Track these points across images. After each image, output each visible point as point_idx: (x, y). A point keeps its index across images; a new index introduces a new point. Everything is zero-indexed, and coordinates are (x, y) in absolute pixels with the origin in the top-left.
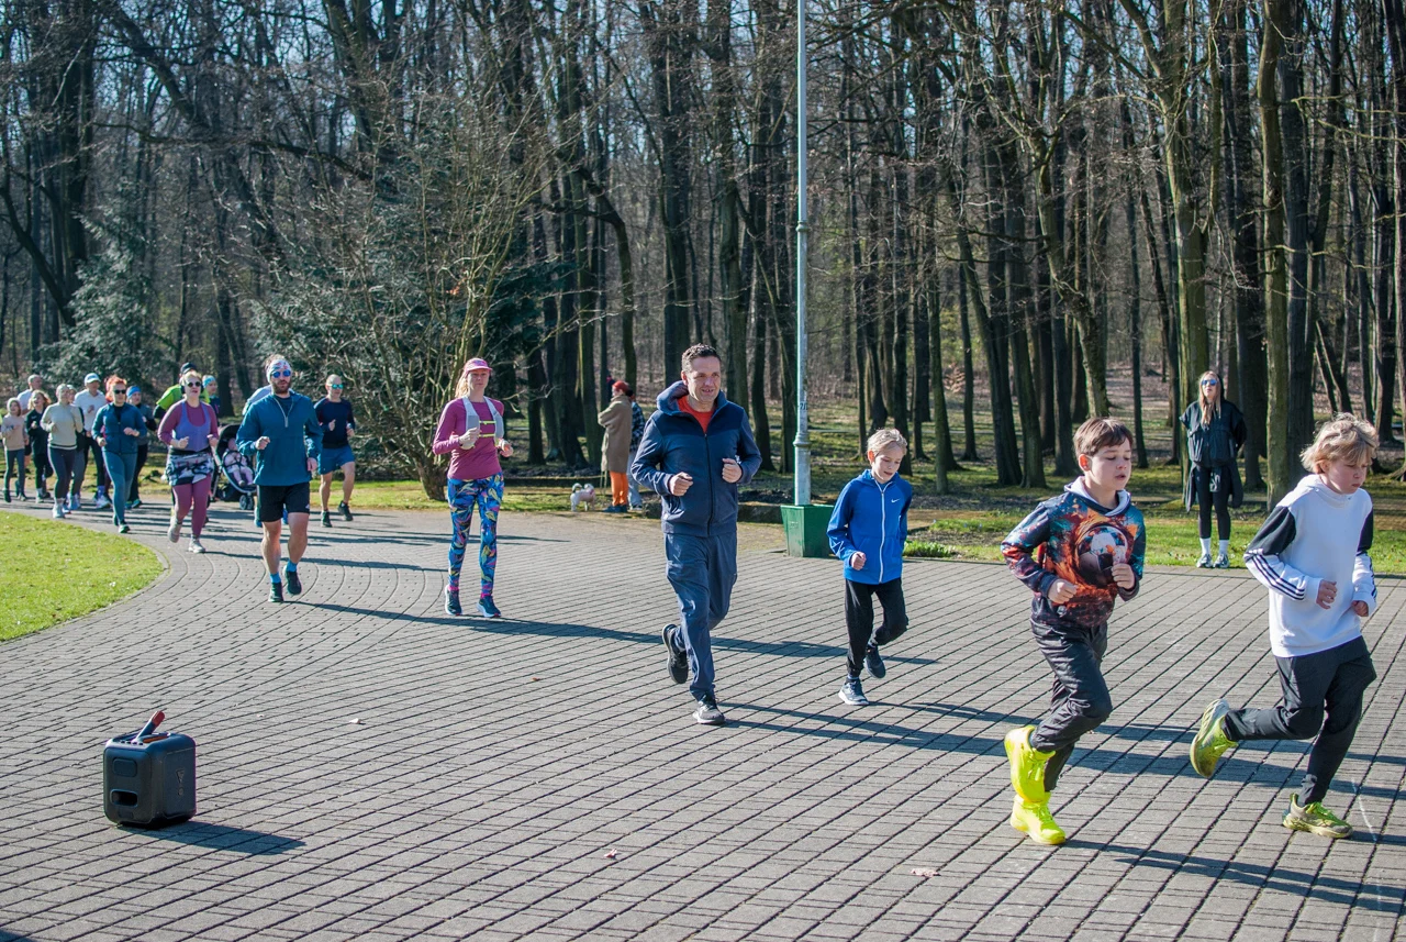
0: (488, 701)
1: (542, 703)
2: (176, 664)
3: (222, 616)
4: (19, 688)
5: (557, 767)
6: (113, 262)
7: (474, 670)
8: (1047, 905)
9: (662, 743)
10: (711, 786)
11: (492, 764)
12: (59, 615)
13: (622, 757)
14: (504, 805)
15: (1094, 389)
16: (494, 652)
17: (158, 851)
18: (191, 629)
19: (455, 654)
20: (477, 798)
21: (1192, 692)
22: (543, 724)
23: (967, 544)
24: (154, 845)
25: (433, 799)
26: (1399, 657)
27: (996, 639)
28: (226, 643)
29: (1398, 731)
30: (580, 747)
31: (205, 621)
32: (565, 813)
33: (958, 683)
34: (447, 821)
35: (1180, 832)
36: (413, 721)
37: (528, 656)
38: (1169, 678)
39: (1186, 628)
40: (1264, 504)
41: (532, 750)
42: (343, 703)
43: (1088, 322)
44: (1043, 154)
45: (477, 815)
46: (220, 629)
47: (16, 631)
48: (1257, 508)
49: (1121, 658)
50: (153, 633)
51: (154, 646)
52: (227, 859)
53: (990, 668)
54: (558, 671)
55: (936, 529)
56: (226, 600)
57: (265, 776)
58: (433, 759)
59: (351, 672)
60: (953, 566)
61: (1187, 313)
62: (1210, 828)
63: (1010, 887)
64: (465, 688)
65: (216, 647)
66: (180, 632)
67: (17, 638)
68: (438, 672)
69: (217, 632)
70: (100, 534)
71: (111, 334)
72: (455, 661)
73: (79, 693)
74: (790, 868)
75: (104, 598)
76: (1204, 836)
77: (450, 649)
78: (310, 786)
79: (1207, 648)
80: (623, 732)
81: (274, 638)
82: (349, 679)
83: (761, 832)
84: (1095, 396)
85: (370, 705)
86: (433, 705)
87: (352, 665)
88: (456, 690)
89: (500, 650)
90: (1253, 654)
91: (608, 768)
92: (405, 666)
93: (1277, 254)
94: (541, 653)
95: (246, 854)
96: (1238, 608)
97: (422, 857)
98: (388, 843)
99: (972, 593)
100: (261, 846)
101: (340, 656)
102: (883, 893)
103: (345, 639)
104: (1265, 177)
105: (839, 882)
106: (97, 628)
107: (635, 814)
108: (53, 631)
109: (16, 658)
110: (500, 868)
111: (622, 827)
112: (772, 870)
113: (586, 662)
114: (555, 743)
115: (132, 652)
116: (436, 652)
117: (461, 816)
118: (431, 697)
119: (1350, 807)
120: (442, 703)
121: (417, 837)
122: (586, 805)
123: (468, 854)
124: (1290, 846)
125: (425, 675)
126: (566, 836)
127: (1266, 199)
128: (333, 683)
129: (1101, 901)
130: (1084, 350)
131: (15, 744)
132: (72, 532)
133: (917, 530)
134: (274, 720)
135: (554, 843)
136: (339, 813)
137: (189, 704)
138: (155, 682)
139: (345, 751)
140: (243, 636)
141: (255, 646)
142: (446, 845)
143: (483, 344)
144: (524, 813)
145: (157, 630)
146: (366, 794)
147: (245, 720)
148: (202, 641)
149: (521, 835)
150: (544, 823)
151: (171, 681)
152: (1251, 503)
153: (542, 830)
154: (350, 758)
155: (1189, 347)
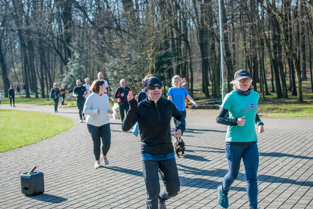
2: (64, 150)
3: (81, 137)
4: (23, 157)
6: (76, 56)
12: (43, 138)
14: (123, 188)
17: (31, 202)
18: (72, 141)
20: (117, 186)
21: (311, 151)
23: (266, 113)
24: (31, 201)
25: (107, 186)
27: (265, 138)
28: (78, 144)
31: (76, 139)
34: (107, 193)
35: (298, 193)
43: (295, 59)
44: (283, 20)
45: (115, 191)
46: (79, 141)
47: (32, 142)
49: (295, 142)
50: (63, 142)
51: (61, 146)
52: (46, 204)
55: (260, 109)
56: (84, 133)
57: (68, 180)
62: (307, 192)
64: (129, 155)
65: (76, 145)
66: (69, 142)
67: (31, 144)
68: (125, 151)
69: (77, 142)
71: (76, 72)
73: (36, 158)
74: (189, 206)
75: (56, 134)
76: (304, 194)
78: (78, 183)
83: (186, 195)
86: (119, 160)
88: (126, 155)
92: (118, 149)
95: (51, 203)
97: (95, 203)
98: (89, 200)
100: (57, 201)
106: (50, 141)
108: (40, 142)
109: (27, 149)
115: (55, 147)
117: (111, 191)
118: (120, 157)
120: (122, 159)
121: (96, 198)
123: (107, 202)
125: (121, 151)
126: (135, 197)
130: (295, 66)
131: (14, 172)
134: (79, 165)
135: (131, 199)
136: (81, 191)
137: (61, 161)
138: (56, 155)
139: (91, 173)
140: (83, 143)
141: (85, 145)
142: (103, 200)
143: (155, 71)
144: (128, 190)
145: (64, 141)
146: (90, 185)
147: (72, 165)
148: (73, 144)
149: (124, 196)
150: (131, 193)
151: (60, 154)
153: (130, 195)
154: (92, 175)
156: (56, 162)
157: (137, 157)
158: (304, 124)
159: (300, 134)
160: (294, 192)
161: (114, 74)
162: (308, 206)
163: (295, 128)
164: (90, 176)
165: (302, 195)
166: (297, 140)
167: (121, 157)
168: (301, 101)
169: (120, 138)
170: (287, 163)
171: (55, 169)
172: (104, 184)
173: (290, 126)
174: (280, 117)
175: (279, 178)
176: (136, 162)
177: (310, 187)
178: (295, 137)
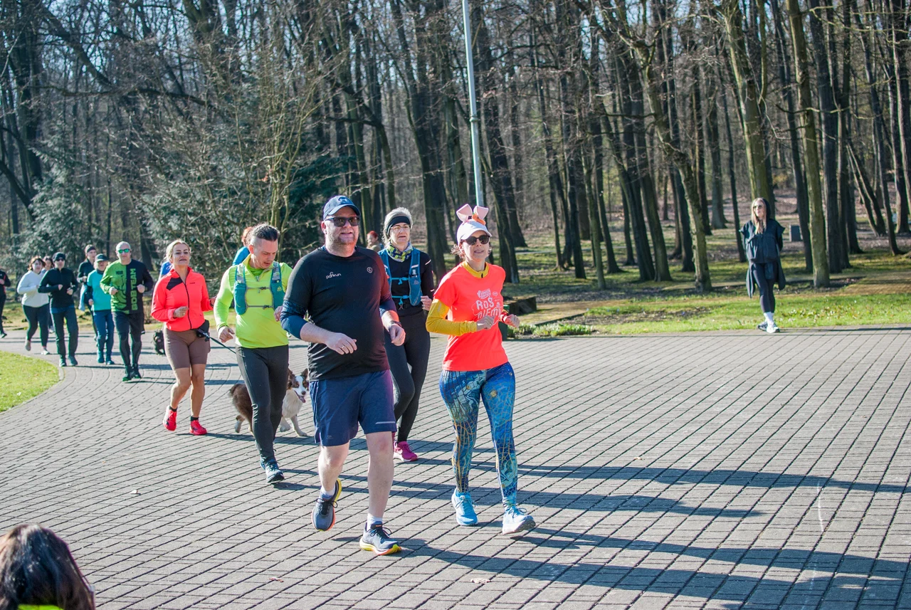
0: (231, 462)
2: (31, 450)
3: (81, 412)
5: (255, 511)
6: (56, 177)
8: (562, 602)
11: (212, 511)
13: (305, 500)
14: (205, 543)
15: (693, 213)
18: (55, 423)
20: (187, 539)
21: (723, 422)
23: (607, 323)
25: (158, 542)
26: (875, 386)
27: (600, 391)
28: (73, 432)
29: (861, 443)
31: (66, 417)
32: (244, 547)
33: (561, 427)
34: (159, 559)
36: (172, 481)
38: (711, 413)
39: (732, 375)
40: (812, 282)
41: (244, 498)
42: (130, 471)
43: (686, 168)
44: (647, 59)
45: (181, 552)
46: (74, 421)
48: (808, 284)
49: (681, 399)
50: (27, 428)
51: (23, 438)
53: (588, 413)
55: (588, 315)
56: (88, 399)
58: (173, 510)
59: (147, 447)
60: (588, 340)
61: (753, 158)
62: (704, 530)
63: (541, 588)
64: (219, 454)
66: (46, 425)
69: (70, 424)
70: (29, 359)
71: (58, 224)
74: (387, 582)
75: (5, 405)
76: (698, 536)
77: (222, 425)
79: (744, 388)
81: (106, 426)
82: (143, 453)
84: (694, 218)
85: (147, 471)
86: (192, 468)
87: (153, 441)
91: (292, 508)
93: (808, 114)
96: (774, 357)
97: (128, 588)
98: (109, 580)
99: (595, 359)
101: (146, 436)
102: (447, 598)
103: (154, 423)
104: (796, 63)
105: (419, 591)
107: (295, 544)
110: (179, 594)
111: (281, 555)
112: (372, 584)
114: (263, 492)
115: (6, 443)
117: (170, 554)
118: (192, 462)
119: (811, 505)
120: (198, 466)
121: (130, 575)
122: (262, 539)
123: (161, 585)
124: (758, 540)
125: (197, 446)
126: (236, 565)
127: (798, 77)
128: (131, 456)
129: (606, 594)
130: (685, 187)
132: (11, 359)
133: (575, 316)
134: (77, 488)
135: (227, 572)
136: (88, 557)
137: (25, 479)
138: (10, 464)
139: (114, 508)
140: (86, 426)
141: (91, 432)
142: (150, 578)
143: (287, 213)
144: (217, 548)
145: (31, 425)
146: (112, 541)
147: (57, 488)
148: (57, 432)
149: (206, 566)
150: (227, 556)
151: (21, 462)
152: (804, 282)
153: (223, 561)
154: (115, 513)
155: (755, 180)
156: (11, 484)
157: (241, 458)
158: (709, 350)
159: (697, 378)
160: (670, 531)
161: (170, 227)
162: (705, 566)
163: (683, 363)
164: (110, 517)
165: (692, 539)
166: (689, 393)
167: (195, 462)
168: (705, 287)
170: (656, 458)
171: (8, 503)
172: (148, 537)
173: (672, 356)
174: (645, 335)
175: (631, 497)
176: (238, 472)
177: (713, 517)
178: (681, 388)
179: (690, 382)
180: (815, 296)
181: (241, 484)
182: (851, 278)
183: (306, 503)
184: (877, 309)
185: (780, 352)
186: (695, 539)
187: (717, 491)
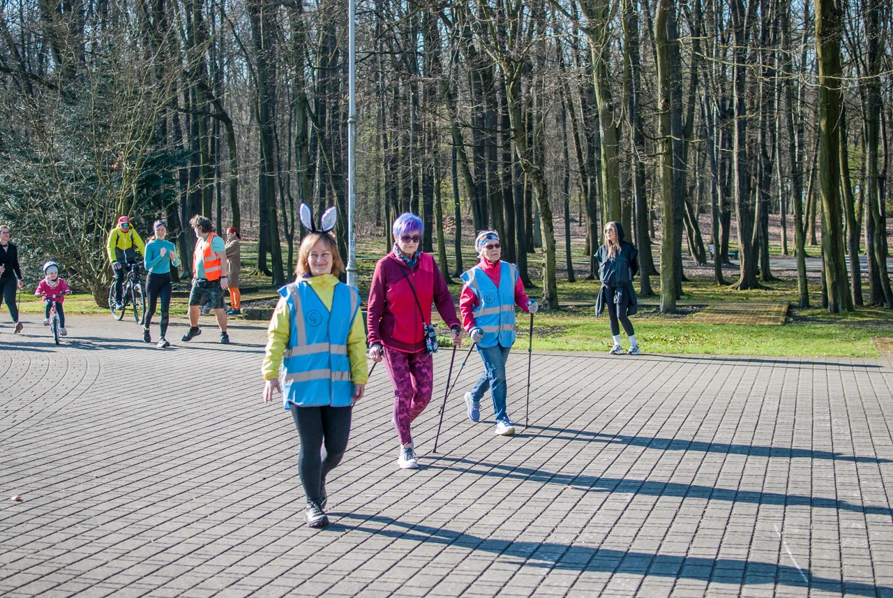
0: (122, 467)
1: (162, 468)
5: (169, 526)
7: (114, 440)
9: (252, 502)
10: (287, 542)
11: (119, 524)
13: (220, 516)
14: (124, 563)
15: (545, 231)
16: (130, 425)
19: (101, 427)
20: (103, 557)
22: (160, 487)
25: (68, 558)
26: (779, 420)
29: (795, 482)
30: (188, 507)
32: (171, 571)
34: (77, 580)
36: (63, 485)
37: (155, 428)
39: (624, 400)
40: (658, 307)
41: (151, 510)
42: (11, 471)
44: (512, 74)
45: (101, 573)
48: (654, 309)
54: (176, 440)
58: (73, 520)
59: (22, 443)
61: (607, 181)
64: (105, 456)
68: (87, 443)
72: (100, 433)
79: (644, 415)
80: (221, 492)
82: (19, 450)
83: (328, 586)
85: (31, 472)
86: (80, 471)
87: (24, 437)
88: (98, 457)
89: (135, 423)
90: (676, 420)
91: (209, 526)
92: (62, 438)
93: (666, 142)
94: (164, 425)
96: (658, 383)
101: (16, 430)
103: (21, 416)
104: (659, 91)
107: (228, 570)
111: (217, 583)
113: (197, 433)
114: (169, 504)
116: (87, 426)
117: (88, 575)
118: (79, 465)
119: (779, 550)
120: (86, 469)
122: (189, 561)
125: (77, 445)
127: (660, 106)
128: (7, 453)
144: (140, 570)
146: (15, 555)
150: (154, 580)
152: (649, 307)
153: (152, 587)
154: (9, 520)
155: (608, 203)
157: (131, 462)
158: (587, 371)
159: (590, 401)
163: (567, 384)
167: (82, 464)
168: (552, 305)
169: (60, 404)
172: (56, 553)
176: (133, 478)
178: (578, 410)
179: (586, 405)
180: (667, 322)
181: (142, 493)
182: (693, 306)
183: (223, 519)
184: (737, 338)
185: (663, 378)
186: (675, 586)
187: (671, 530)
